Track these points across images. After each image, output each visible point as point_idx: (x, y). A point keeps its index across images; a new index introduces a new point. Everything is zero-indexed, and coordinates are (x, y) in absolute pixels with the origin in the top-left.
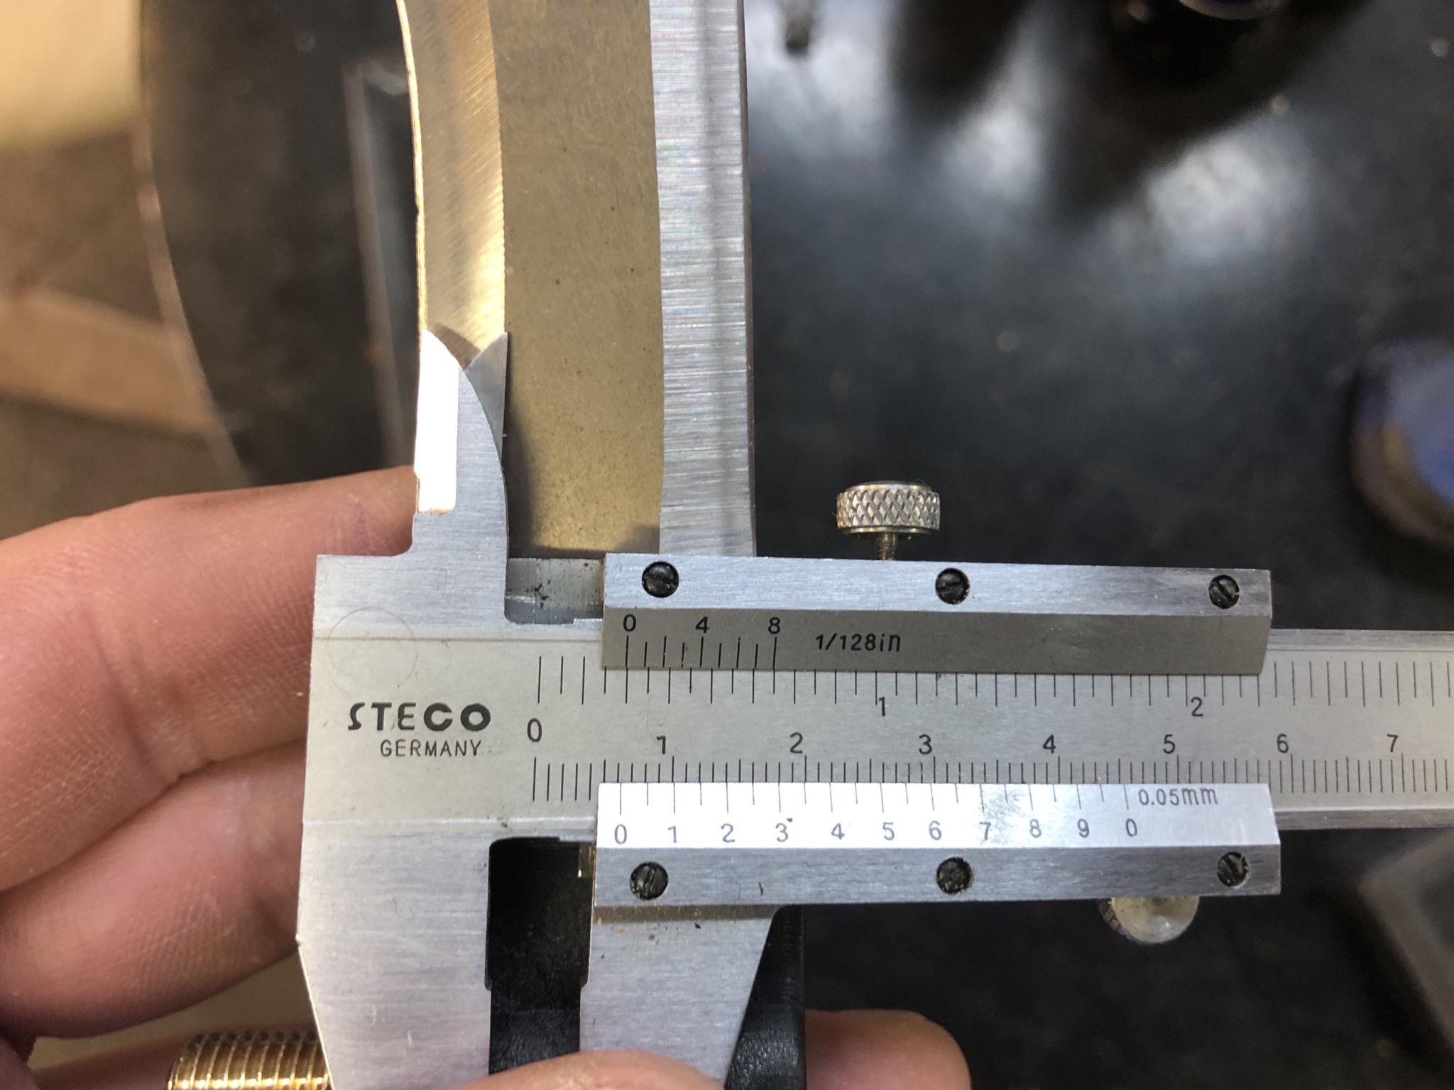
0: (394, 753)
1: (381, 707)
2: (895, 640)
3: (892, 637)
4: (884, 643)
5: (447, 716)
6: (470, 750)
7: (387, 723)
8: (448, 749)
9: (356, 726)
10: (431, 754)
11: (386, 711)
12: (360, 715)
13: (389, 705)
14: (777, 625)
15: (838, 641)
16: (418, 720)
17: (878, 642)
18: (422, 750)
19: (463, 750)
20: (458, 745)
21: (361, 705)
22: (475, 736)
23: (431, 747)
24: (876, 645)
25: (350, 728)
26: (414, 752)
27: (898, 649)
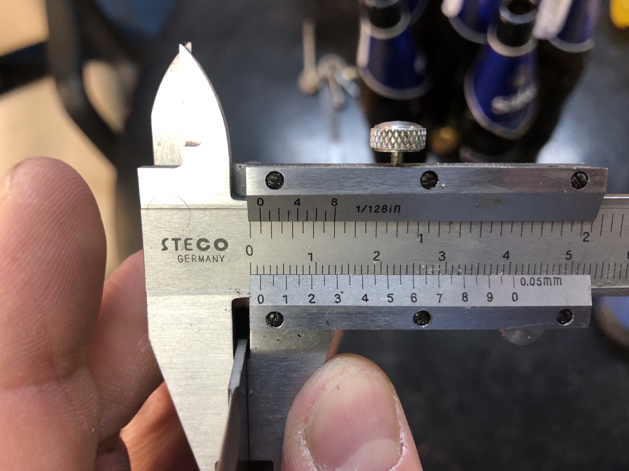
0: (184, 261)
1: (176, 240)
2: (397, 208)
3: (396, 206)
4: (392, 209)
5: (207, 244)
6: (219, 260)
7: (179, 247)
8: (209, 259)
9: (165, 249)
10: (201, 261)
11: (179, 242)
12: (166, 243)
13: (180, 239)
14: (336, 202)
15: (368, 209)
16: (194, 246)
17: (388, 209)
18: (197, 259)
19: (216, 259)
20: (214, 257)
21: (167, 239)
22: (222, 253)
23: (201, 258)
24: (388, 210)
25: (163, 250)
26: (194, 261)
27: (399, 212)
